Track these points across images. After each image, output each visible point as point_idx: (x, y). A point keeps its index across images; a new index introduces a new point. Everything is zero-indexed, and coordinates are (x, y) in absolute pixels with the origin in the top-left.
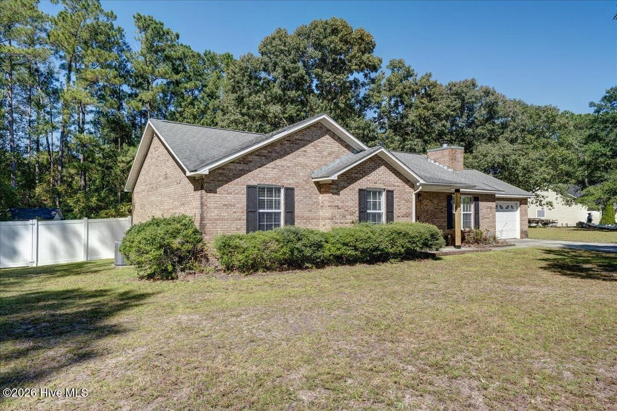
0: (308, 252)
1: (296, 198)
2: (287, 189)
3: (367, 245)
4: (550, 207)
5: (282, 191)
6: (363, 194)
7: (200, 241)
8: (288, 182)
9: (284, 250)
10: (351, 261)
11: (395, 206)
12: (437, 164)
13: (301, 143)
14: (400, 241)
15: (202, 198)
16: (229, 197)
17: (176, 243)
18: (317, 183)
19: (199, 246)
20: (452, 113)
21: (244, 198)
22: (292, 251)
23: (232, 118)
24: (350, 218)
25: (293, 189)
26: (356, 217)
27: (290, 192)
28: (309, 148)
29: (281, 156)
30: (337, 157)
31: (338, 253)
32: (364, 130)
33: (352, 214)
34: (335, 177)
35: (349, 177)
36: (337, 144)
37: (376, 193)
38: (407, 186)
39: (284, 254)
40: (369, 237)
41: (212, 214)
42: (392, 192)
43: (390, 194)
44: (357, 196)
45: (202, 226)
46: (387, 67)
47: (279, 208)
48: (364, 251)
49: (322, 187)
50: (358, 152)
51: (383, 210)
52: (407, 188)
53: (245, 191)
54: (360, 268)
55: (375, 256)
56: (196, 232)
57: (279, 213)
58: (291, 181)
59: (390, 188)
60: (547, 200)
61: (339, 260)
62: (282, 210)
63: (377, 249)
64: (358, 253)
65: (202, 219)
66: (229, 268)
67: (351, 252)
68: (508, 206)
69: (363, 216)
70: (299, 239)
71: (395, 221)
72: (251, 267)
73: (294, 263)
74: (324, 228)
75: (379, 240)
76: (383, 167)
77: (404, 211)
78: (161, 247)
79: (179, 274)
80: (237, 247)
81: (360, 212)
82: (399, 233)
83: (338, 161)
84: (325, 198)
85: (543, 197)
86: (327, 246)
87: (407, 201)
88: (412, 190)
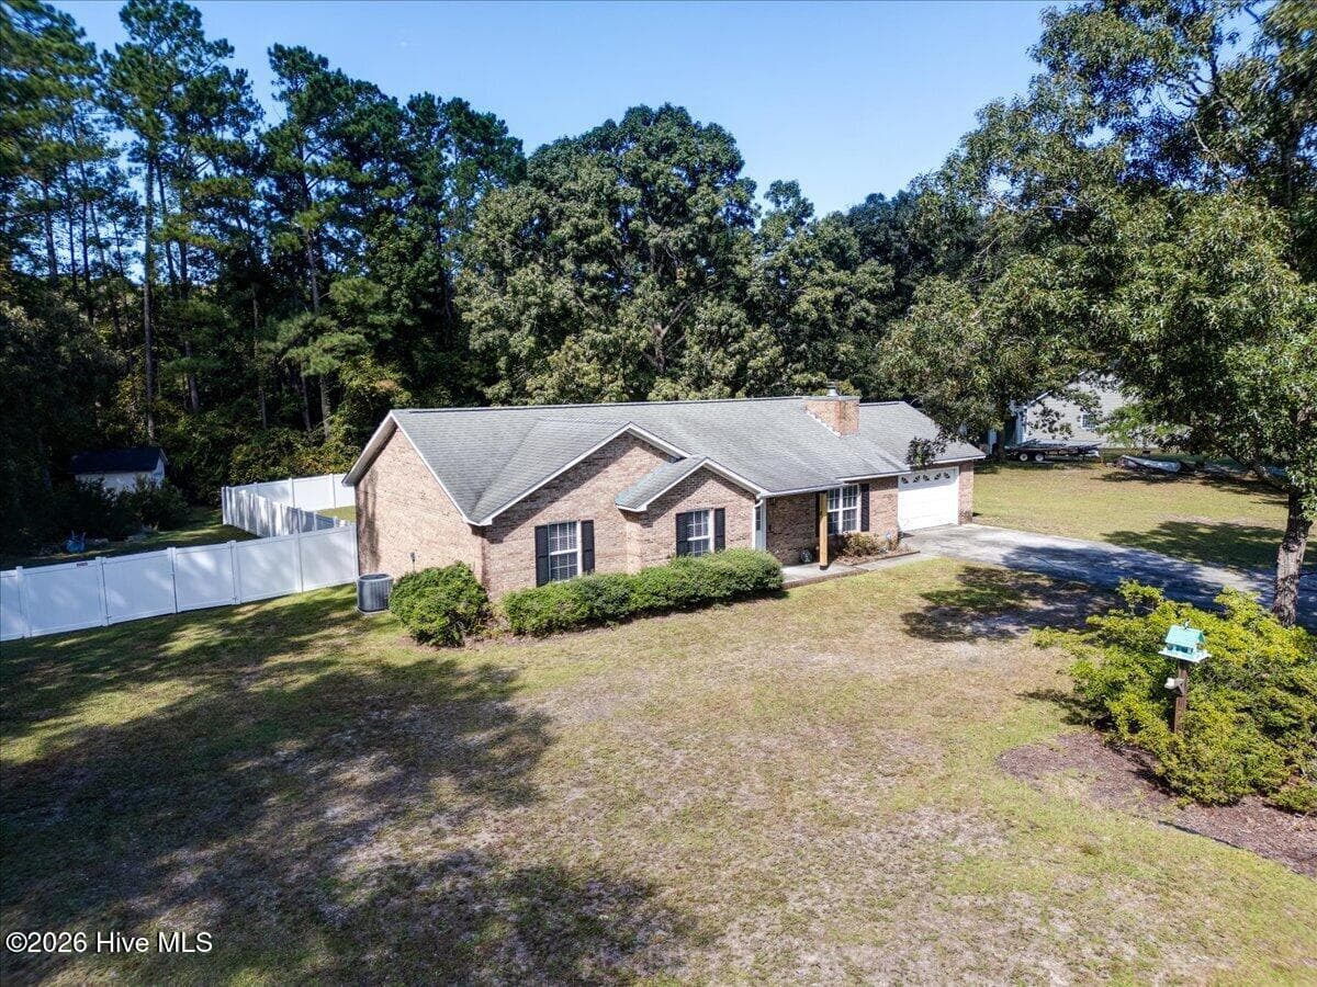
0: (610, 609)
1: (596, 532)
2: (584, 523)
3: (682, 593)
4: (1066, 435)
5: (579, 526)
6: (683, 521)
7: (486, 600)
8: (586, 514)
9: (582, 610)
10: (664, 611)
11: (727, 528)
12: (819, 420)
13: (602, 462)
14: (725, 583)
15: (483, 548)
16: (514, 544)
17: (461, 608)
18: (623, 512)
19: (485, 607)
20: (880, 285)
21: (532, 543)
22: (591, 610)
23: (486, 306)
24: (664, 552)
25: (591, 522)
26: (673, 550)
27: (588, 526)
28: (613, 469)
29: (577, 485)
30: (649, 471)
31: (647, 604)
32: (720, 324)
33: (668, 546)
34: (643, 508)
35: (663, 504)
36: (649, 454)
37: (701, 514)
38: (744, 499)
39: (583, 614)
40: (684, 584)
41: (495, 567)
42: (723, 510)
43: (720, 514)
44: (674, 524)
45: (486, 581)
46: (767, 196)
47: (575, 547)
48: (677, 600)
49: (629, 515)
50: (677, 460)
51: (711, 535)
52: (745, 502)
53: (533, 534)
54: (675, 620)
55: (693, 603)
56: (480, 588)
57: (575, 554)
58: (587, 513)
59: (720, 506)
60: (1063, 421)
61: (652, 611)
62: (579, 549)
63: (695, 596)
64: (671, 603)
65: (485, 573)
66: (520, 632)
67: (663, 602)
68: (939, 476)
69: (683, 546)
70: (599, 595)
71: (728, 546)
72: (547, 629)
73: (594, 621)
74: (632, 568)
75: (696, 585)
76: (711, 481)
77: (740, 531)
78: (447, 614)
79: (465, 639)
80: (528, 611)
81: (679, 543)
82: (723, 575)
83: (649, 476)
84: (632, 528)
85: (1057, 414)
86: (634, 596)
87: (746, 518)
88: (752, 503)
